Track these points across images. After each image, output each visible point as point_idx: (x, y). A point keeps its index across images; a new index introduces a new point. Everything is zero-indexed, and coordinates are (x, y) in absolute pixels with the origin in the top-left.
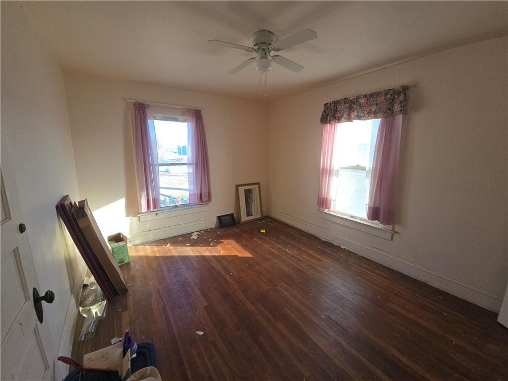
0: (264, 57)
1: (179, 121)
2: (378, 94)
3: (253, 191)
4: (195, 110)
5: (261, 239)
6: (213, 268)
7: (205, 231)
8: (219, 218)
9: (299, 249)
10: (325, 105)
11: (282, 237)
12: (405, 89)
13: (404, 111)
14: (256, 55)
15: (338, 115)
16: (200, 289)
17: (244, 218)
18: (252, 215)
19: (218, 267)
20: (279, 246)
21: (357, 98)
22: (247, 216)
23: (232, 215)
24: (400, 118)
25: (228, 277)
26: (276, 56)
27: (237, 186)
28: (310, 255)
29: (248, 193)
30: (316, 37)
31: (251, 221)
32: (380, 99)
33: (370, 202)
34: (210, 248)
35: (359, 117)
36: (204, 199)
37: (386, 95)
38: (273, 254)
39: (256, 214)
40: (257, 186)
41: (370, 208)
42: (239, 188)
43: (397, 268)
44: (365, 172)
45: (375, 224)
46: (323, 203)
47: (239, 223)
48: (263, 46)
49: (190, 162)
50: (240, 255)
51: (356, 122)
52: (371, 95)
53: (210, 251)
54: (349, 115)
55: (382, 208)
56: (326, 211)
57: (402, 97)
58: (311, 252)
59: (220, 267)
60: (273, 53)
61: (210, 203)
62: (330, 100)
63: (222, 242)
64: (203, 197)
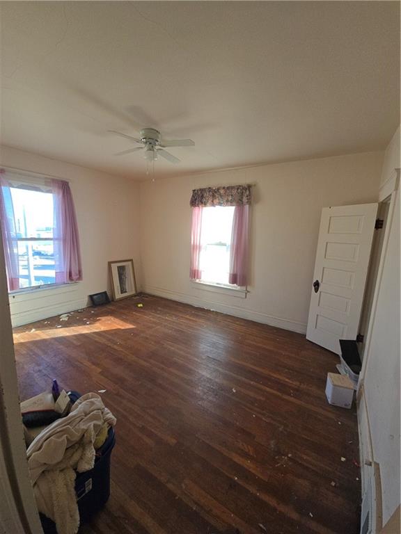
0: (151, 149)
1: (42, 191)
2: (233, 188)
3: (126, 268)
4: (62, 181)
5: (139, 312)
6: (96, 342)
7: (77, 311)
8: (91, 297)
9: (176, 316)
10: (194, 191)
11: (159, 308)
12: (249, 187)
13: (249, 203)
14: (143, 145)
15: (204, 200)
16: (89, 361)
17: (118, 295)
18: (126, 292)
19: (103, 341)
20: (159, 316)
21: (218, 189)
22: (121, 293)
23: (105, 293)
24: (247, 207)
25: (115, 347)
26: (160, 149)
27: (110, 263)
28: (187, 319)
29: (121, 270)
30: (194, 145)
31: (126, 298)
32: (234, 192)
33: (231, 271)
34: (87, 326)
35: (220, 204)
36: (74, 277)
37: (238, 189)
38: (154, 323)
39: (130, 291)
40: (130, 263)
41: (230, 274)
42: (112, 264)
43: (250, 318)
44: (225, 247)
45: (235, 287)
46: (194, 274)
47: (113, 301)
48: (151, 141)
49: (56, 237)
50: (123, 328)
51: (218, 207)
52: (228, 188)
53: (88, 329)
54: (213, 201)
55: (238, 274)
56: (197, 281)
57: (248, 193)
58: (188, 317)
59: (104, 340)
60: (157, 147)
61: (80, 281)
62: (197, 187)
63: (99, 320)
64: (74, 275)
